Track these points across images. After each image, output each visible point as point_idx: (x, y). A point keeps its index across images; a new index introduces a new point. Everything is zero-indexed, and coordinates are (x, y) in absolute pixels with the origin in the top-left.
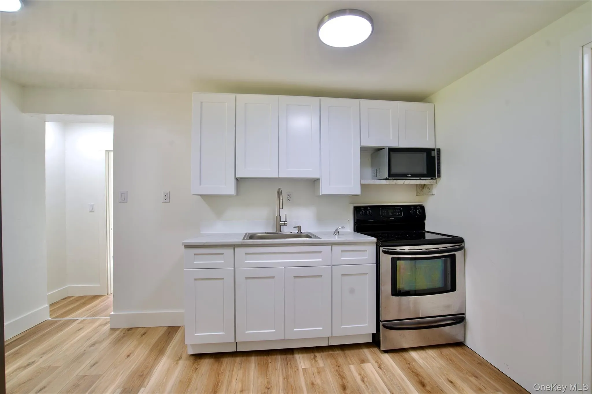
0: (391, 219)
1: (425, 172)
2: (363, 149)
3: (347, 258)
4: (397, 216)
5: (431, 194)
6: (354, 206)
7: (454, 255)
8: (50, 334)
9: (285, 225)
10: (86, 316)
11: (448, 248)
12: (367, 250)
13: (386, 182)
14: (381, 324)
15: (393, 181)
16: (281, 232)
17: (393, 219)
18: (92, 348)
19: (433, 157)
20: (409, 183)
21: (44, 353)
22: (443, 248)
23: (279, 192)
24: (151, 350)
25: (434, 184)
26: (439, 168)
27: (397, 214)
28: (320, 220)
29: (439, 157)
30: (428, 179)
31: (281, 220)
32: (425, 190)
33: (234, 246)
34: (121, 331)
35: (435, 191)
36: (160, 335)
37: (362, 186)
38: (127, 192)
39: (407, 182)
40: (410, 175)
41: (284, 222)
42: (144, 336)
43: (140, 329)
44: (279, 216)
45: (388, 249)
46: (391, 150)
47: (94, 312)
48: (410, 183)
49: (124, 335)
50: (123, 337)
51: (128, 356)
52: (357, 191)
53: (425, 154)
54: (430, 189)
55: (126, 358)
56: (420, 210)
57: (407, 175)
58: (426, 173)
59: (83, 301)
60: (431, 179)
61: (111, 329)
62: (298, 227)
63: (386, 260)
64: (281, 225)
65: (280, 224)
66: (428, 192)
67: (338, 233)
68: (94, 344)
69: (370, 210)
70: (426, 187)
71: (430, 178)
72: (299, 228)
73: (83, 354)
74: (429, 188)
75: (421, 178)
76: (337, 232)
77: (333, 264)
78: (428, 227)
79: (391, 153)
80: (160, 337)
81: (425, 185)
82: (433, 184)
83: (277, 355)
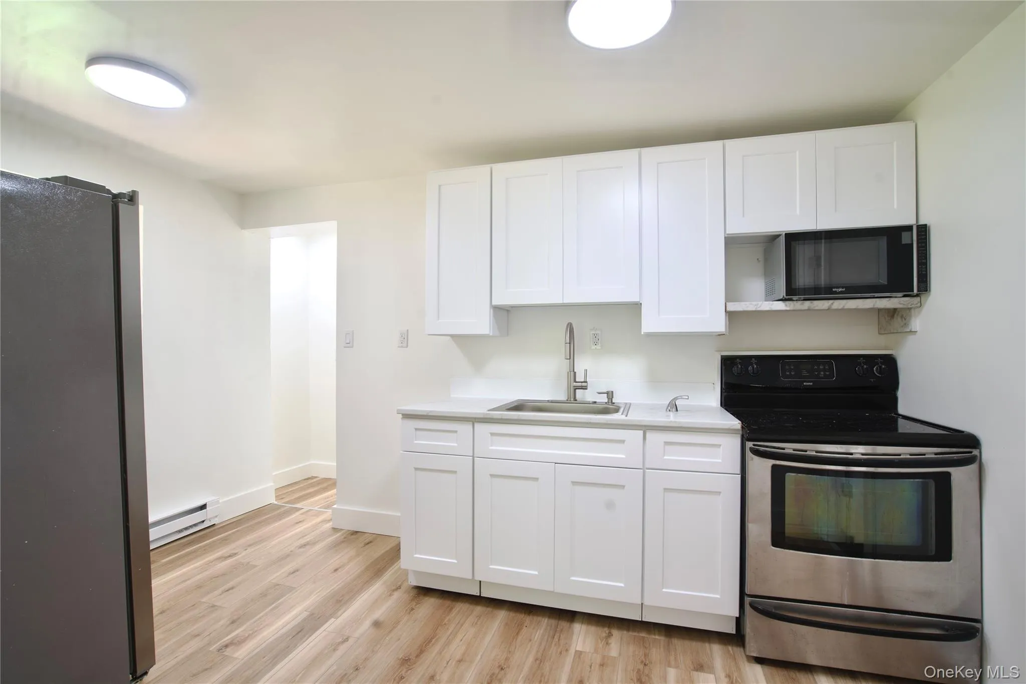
0: (805, 384)
1: (884, 281)
2: (732, 243)
3: (675, 457)
4: (822, 378)
5: (909, 330)
6: (721, 356)
7: (948, 475)
8: (267, 522)
9: (585, 388)
10: (319, 507)
11: (926, 456)
12: (720, 445)
13: (786, 305)
14: (747, 600)
15: (802, 304)
16: (576, 400)
17: (812, 384)
18: (302, 550)
19: (906, 245)
20: (844, 307)
21: (250, 546)
22: (911, 455)
23: (570, 329)
24: (367, 569)
25: (913, 306)
26: (924, 269)
27: (822, 373)
28: (654, 380)
29: (923, 245)
30: (896, 297)
31: (577, 380)
32: (897, 321)
33: (473, 420)
34: (342, 535)
35: (916, 323)
36: (388, 548)
37: (731, 316)
38: (353, 331)
39: (838, 304)
40: (840, 290)
41: (582, 382)
42: (367, 546)
43: (366, 535)
44: (572, 373)
45: (767, 447)
46: (793, 239)
47: (331, 502)
48: (846, 307)
49: (345, 539)
50: (343, 542)
51: (336, 570)
52: (719, 324)
53: (883, 242)
54: (905, 319)
55: (333, 572)
56: (880, 367)
57: (834, 290)
58: (886, 283)
59: (325, 485)
60: (905, 296)
61: (333, 528)
62: (607, 393)
63: (761, 469)
64: (576, 388)
65: (577, 386)
66: (902, 327)
67: (675, 407)
68: (305, 545)
69: (756, 364)
70: (898, 315)
71: (900, 294)
72: (610, 395)
73: (288, 556)
74: (904, 316)
75: (876, 295)
76: (673, 407)
77: (647, 466)
78: (904, 407)
79: (793, 243)
80: (387, 552)
81: (895, 310)
82: (910, 306)
83: (543, 616)
